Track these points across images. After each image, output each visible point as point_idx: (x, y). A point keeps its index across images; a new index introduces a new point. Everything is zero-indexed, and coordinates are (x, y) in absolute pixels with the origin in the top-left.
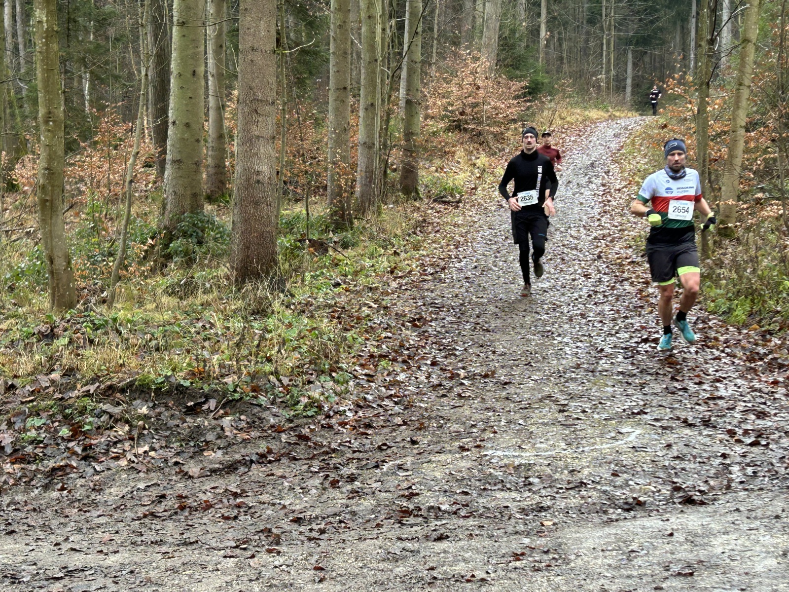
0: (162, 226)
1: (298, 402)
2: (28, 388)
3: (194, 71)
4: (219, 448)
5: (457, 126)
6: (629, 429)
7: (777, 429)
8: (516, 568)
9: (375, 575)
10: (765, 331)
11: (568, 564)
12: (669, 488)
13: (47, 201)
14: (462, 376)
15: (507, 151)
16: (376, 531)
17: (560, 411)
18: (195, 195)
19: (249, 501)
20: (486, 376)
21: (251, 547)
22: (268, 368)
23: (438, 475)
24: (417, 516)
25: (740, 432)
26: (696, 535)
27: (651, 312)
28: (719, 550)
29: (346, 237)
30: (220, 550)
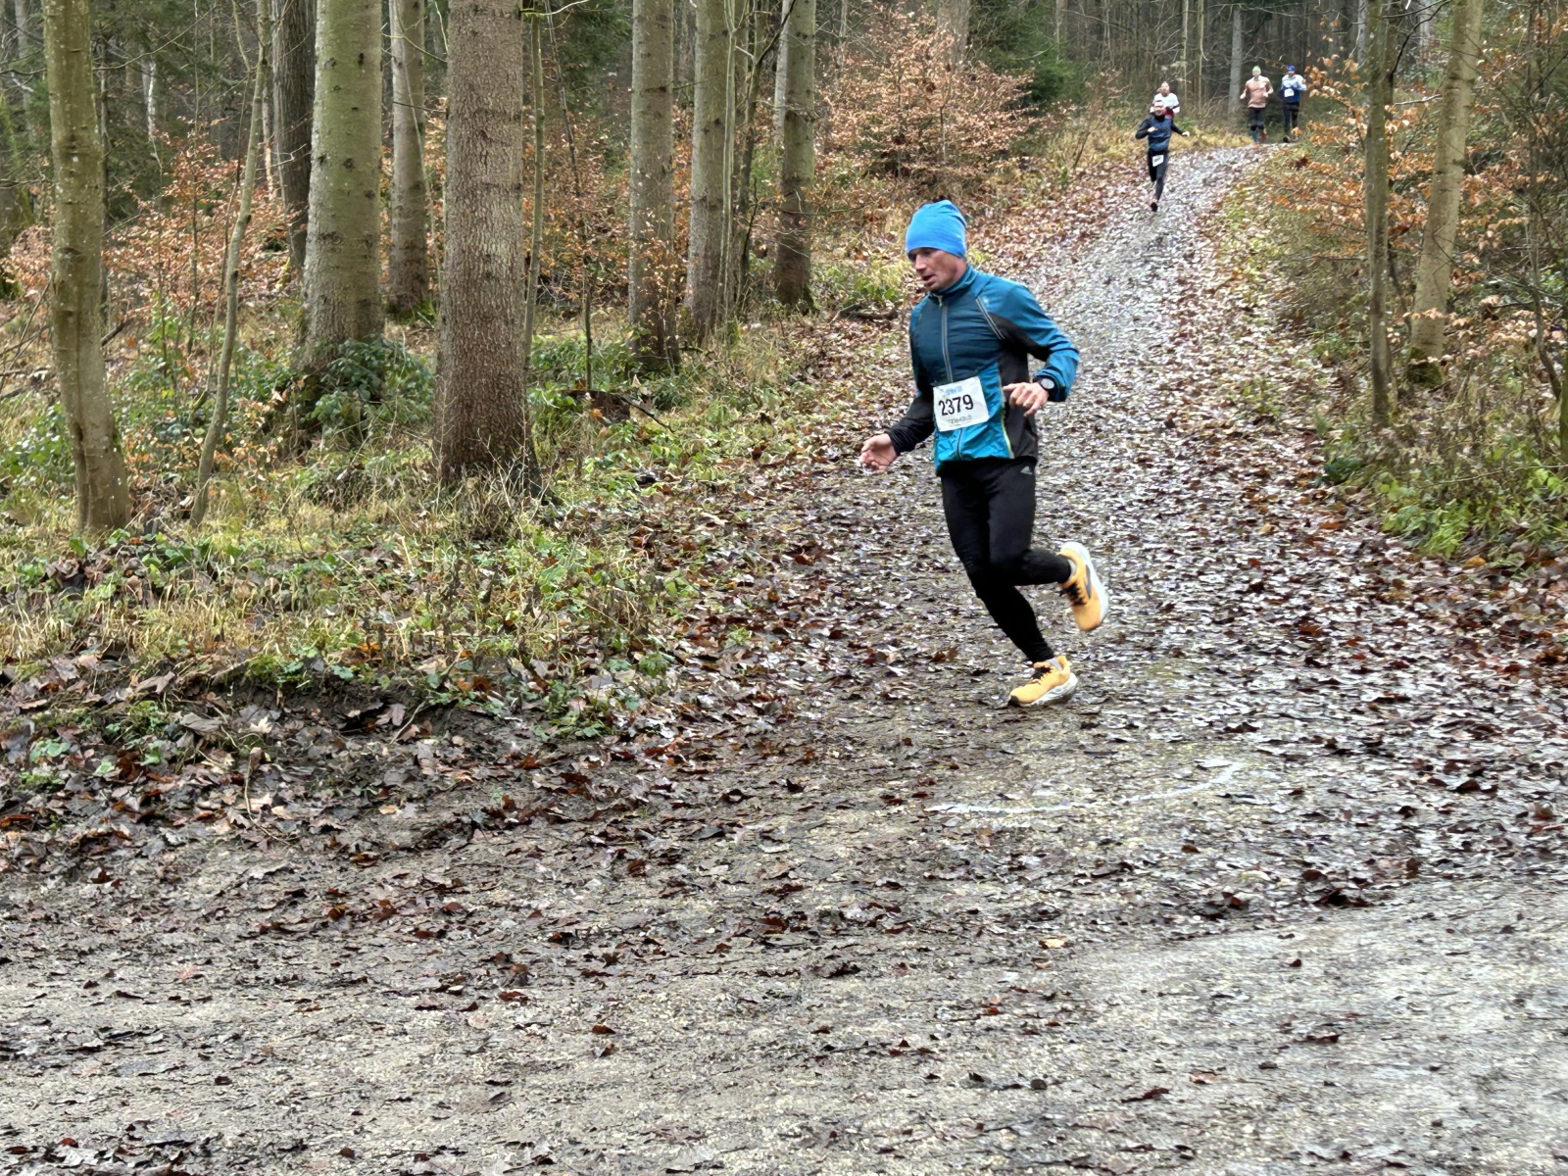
0: (300, 366)
1: (567, 709)
2: (34, 682)
3: (362, 56)
4: (410, 800)
5: (890, 166)
6: (1220, 761)
7: (1513, 759)
8: (988, 1029)
9: (713, 1042)
10: (1497, 569)
11: (1091, 1020)
12: (1296, 874)
13: (70, 314)
14: (892, 659)
15: (989, 214)
16: (716, 959)
17: (1084, 726)
18: (364, 305)
19: (467, 902)
20: (938, 659)
21: (470, 990)
22: (507, 643)
23: (842, 851)
24: (798, 929)
25: (1439, 765)
26: (1346, 965)
27: (1271, 533)
28: (1390, 993)
29: (665, 387)
30: (409, 995)
